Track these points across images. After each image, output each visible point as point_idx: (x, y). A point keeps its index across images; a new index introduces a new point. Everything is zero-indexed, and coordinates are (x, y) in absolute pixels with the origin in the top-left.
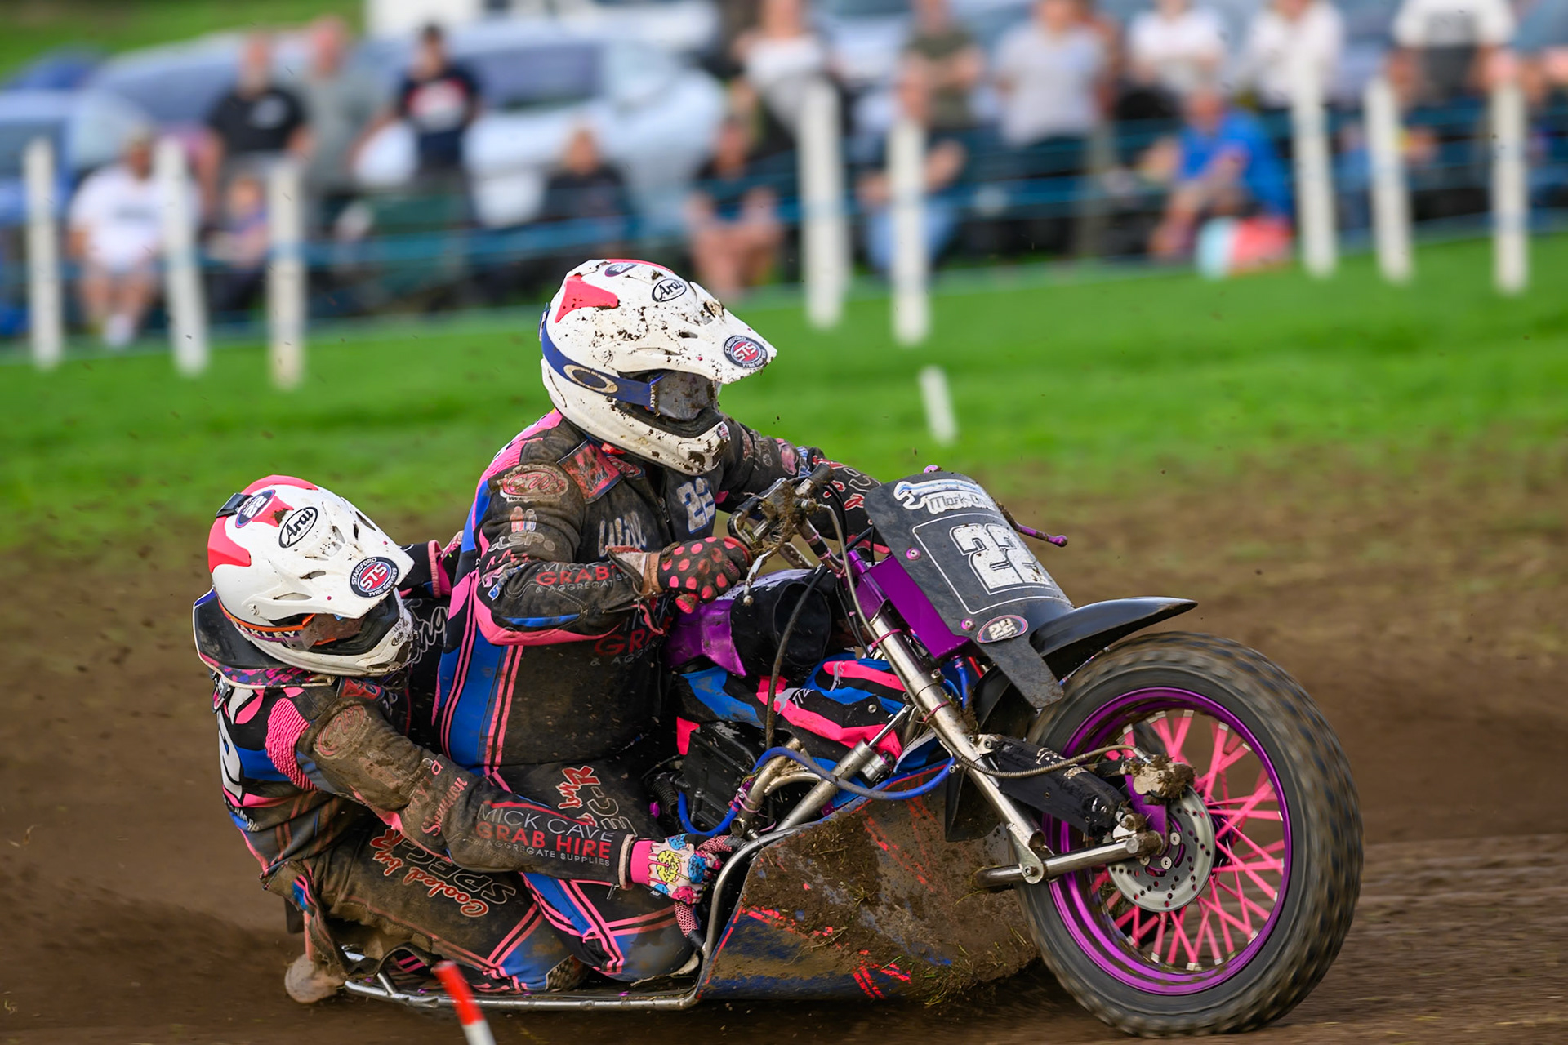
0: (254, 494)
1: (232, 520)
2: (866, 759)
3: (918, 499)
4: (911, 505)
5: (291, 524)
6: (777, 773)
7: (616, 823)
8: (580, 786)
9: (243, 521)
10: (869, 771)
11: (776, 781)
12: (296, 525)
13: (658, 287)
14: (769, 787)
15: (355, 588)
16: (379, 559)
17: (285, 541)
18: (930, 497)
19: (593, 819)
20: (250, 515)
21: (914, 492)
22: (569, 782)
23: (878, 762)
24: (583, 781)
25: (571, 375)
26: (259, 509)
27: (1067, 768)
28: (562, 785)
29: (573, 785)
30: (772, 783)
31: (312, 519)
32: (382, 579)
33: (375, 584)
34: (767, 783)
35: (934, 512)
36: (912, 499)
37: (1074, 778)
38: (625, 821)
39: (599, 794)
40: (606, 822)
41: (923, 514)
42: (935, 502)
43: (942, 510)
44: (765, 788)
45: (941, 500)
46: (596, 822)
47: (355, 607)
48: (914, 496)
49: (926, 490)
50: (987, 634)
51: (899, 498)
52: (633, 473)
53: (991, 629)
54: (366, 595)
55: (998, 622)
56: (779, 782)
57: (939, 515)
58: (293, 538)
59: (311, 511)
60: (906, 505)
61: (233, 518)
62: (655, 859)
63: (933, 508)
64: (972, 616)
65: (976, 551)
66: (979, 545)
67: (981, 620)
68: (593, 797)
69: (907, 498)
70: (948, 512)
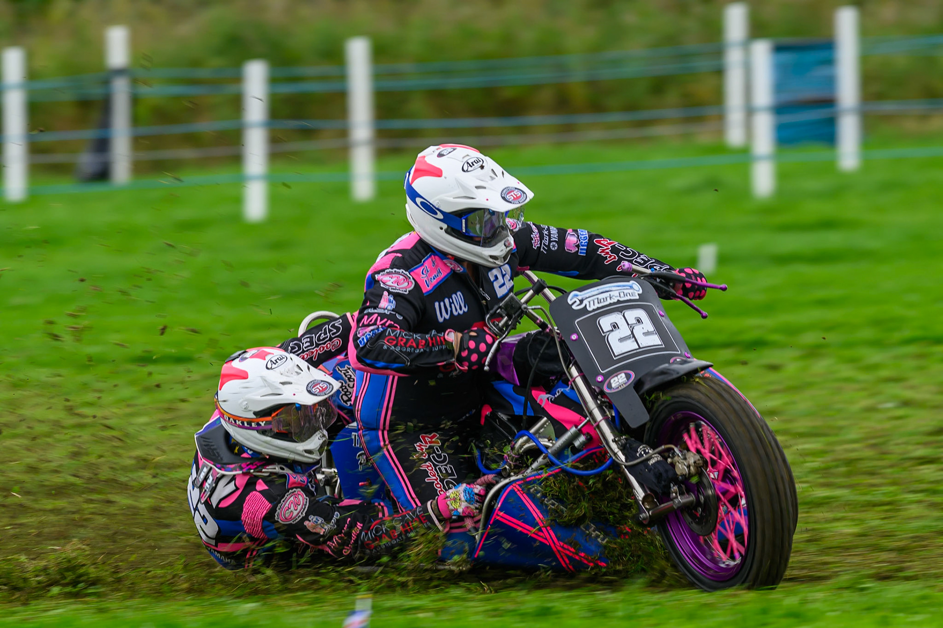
2: (575, 436)
3: (581, 301)
4: (578, 305)
6: (527, 442)
7: (445, 469)
8: (428, 446)
10: (577, 444)
11: (527, 445)
12: (276, 361)
13: (466, 163)
14: (523, 449)
15: (309, 392)
16: (323, 381)
18: (589, 299)
19: (432, 466)
21: (580, 298)
22: (422, 443)
23: (582, 439)
24: (430, 442)
28: (418, 444)
29: (425, 444)
30: (525, 447)
31: (284, 360)
34: (521, 446)
35: (590, 309)
36: (578, 302)
38: (451, 468)
39: (438, 451)
40: (439, 469)
41: (584, 311)
42: (592, 303)
43: (595, 307)
44: (521, 449)
45: (596, 301)
46: (434, 468)
48: (579, 300)
49: (587, 295)
50: (610, 386)
51: (570, 302)
52: (459, 271)
53: (612, 381)
54: (315, 395)
55: (617, 376)
56: (528, 447)
57: (594, 310)
58: (274, 366)
60: (574, 307)
63: (590, 307)
64: (602, 374)
65: (612, 331)
66: (615, 326)
67: (607, 376)
68: (434, 452)
69: (575, 302)
70: (598, 308)
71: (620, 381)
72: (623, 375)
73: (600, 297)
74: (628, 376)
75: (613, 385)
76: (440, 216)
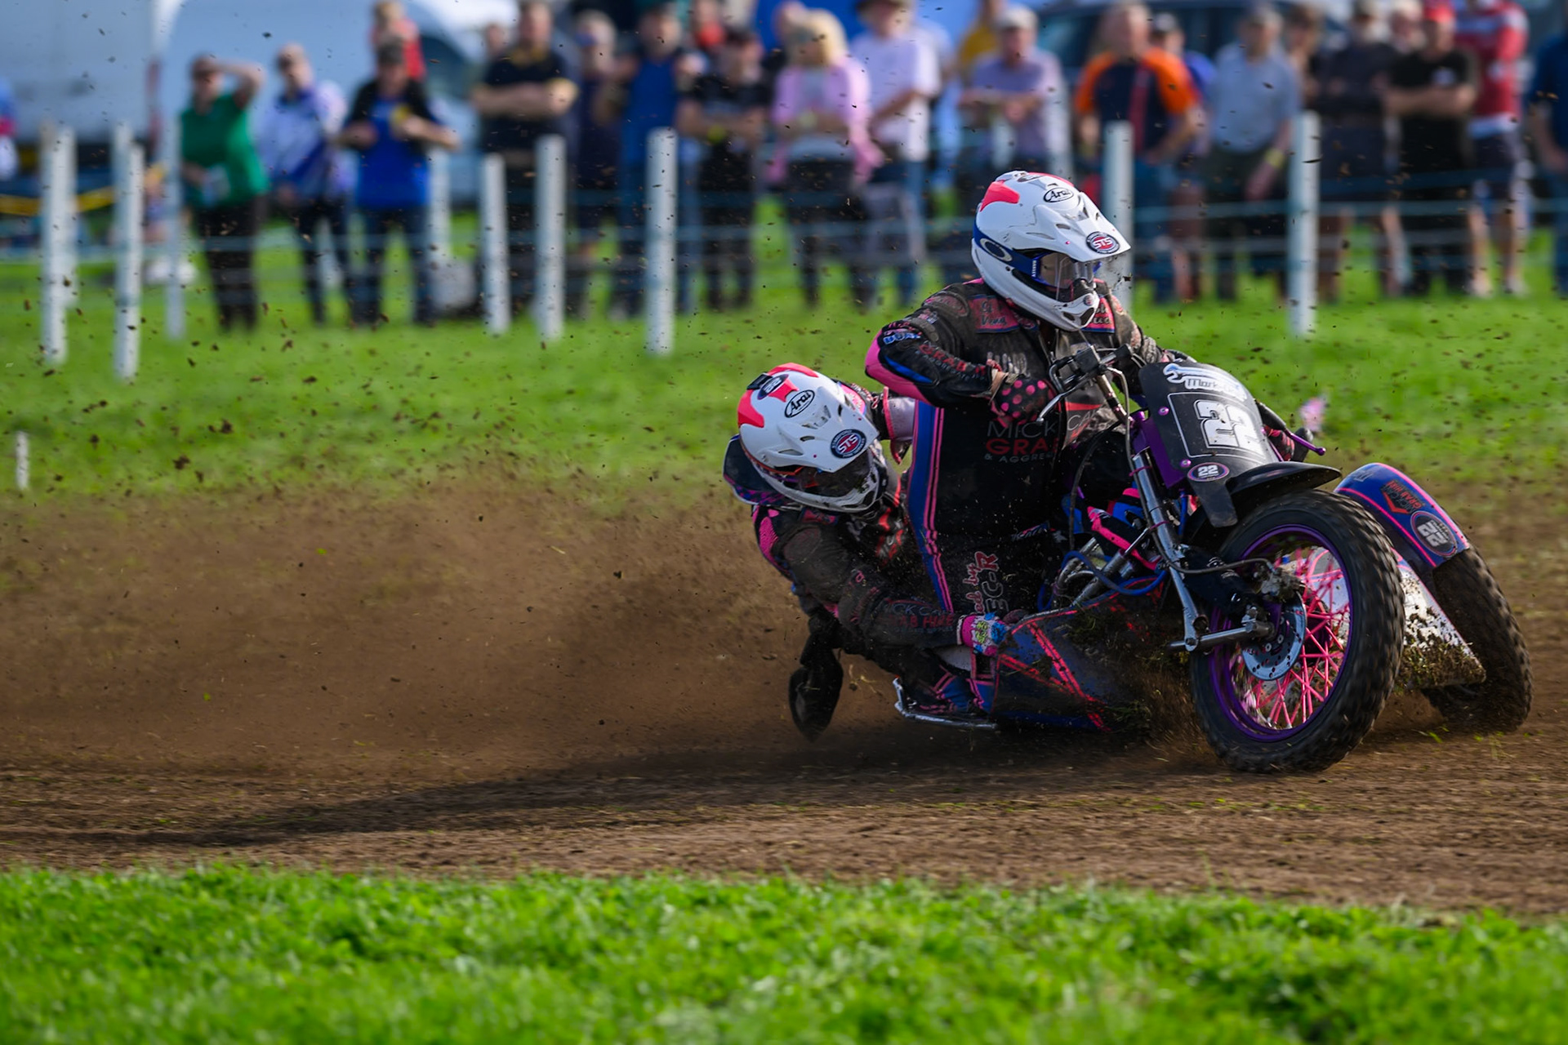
0: (774, 376)
1: (756, 393)
2: (1121, 564)
3: (1180, 376)
4: (1173, 379)
5: (795, 401)
7: (997, 604)
8: (982, 570)
9: (763, 395)
10: (1123, 572)
12: (798, 402)
13: (1050, 192)
15: (834, 451)
16: (854, 431)
17: (789, 413)
18: (1189, 378)
19: (981, 597)
20: (768, 391)
21: (1180, 372)
22: (976, 565)
23: (1128, 567)
25: (983, 244)
26: (775, 387)
27: (1224, 571)
29: (978, 567)
31: (810, 399)
32: (853, 446)
33: (849, 449)
35: (1189, 388)
36: (1175, 376)
37: (1227, 578)
41: (1181, 387)
42: (1192, 382)
43: (1195, 388)
44: (1067, 579)
45: (1197, 382)
46: (983, 600)
47: (833, 465)
48: (1178, 375)
49: (1189, 373)
50: (1196, 473)
51: (1166, 373)
53: (1200, 469)
54: (841, 456)
55: (1207, 465)
56: (1073, 576)
57: (1193, 390)
58: (795, 412)
59: (810, 393)
60: (1170, 379)
61: (758, 391)
62: (974, 626)
63: (1189, 385)
64: (1190, 459)
65: (1211, 418)
66: (1214, 415)
67: (1195, 462)
68: (988, 579)
69: (1172, 374)
70: (1199, 390)
71: (1210, 472)
72: (1215, 467)
73: (1203, 379)
74: (1221, 471)
75: (1200, 474)
76: (1008, 257)
